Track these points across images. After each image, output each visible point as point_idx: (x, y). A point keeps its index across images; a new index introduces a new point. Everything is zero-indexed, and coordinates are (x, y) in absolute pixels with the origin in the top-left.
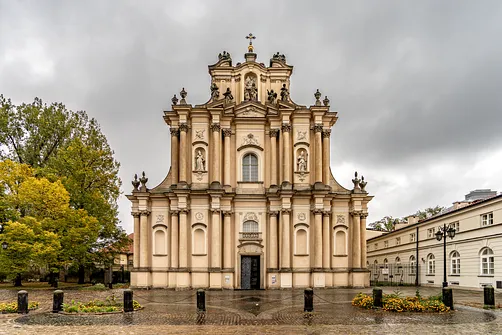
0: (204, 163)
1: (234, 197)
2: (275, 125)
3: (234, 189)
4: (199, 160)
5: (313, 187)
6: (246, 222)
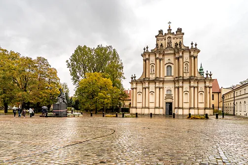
0: (154, 70)
1: (163, 82)
2: (177, 56)
3: (164, 79)
4: (152, 70)
5: (190, 77)
6: (168, 90)
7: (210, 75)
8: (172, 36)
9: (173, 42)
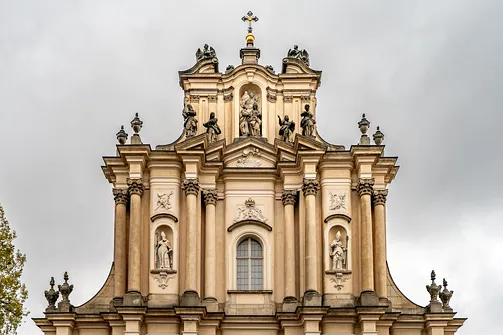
0: (170, 254)
1: (222, 321)
2: (291, 183)
3: (223, 305)
4: (163, 250)
5: (358, 300)
7: (445, 298)
8: (262, 83)
9: (271, 114)
